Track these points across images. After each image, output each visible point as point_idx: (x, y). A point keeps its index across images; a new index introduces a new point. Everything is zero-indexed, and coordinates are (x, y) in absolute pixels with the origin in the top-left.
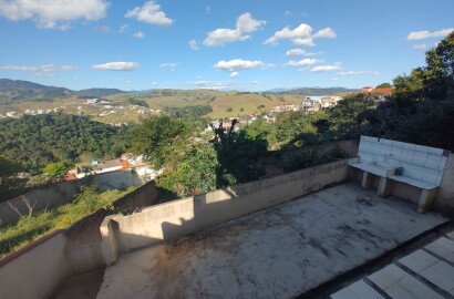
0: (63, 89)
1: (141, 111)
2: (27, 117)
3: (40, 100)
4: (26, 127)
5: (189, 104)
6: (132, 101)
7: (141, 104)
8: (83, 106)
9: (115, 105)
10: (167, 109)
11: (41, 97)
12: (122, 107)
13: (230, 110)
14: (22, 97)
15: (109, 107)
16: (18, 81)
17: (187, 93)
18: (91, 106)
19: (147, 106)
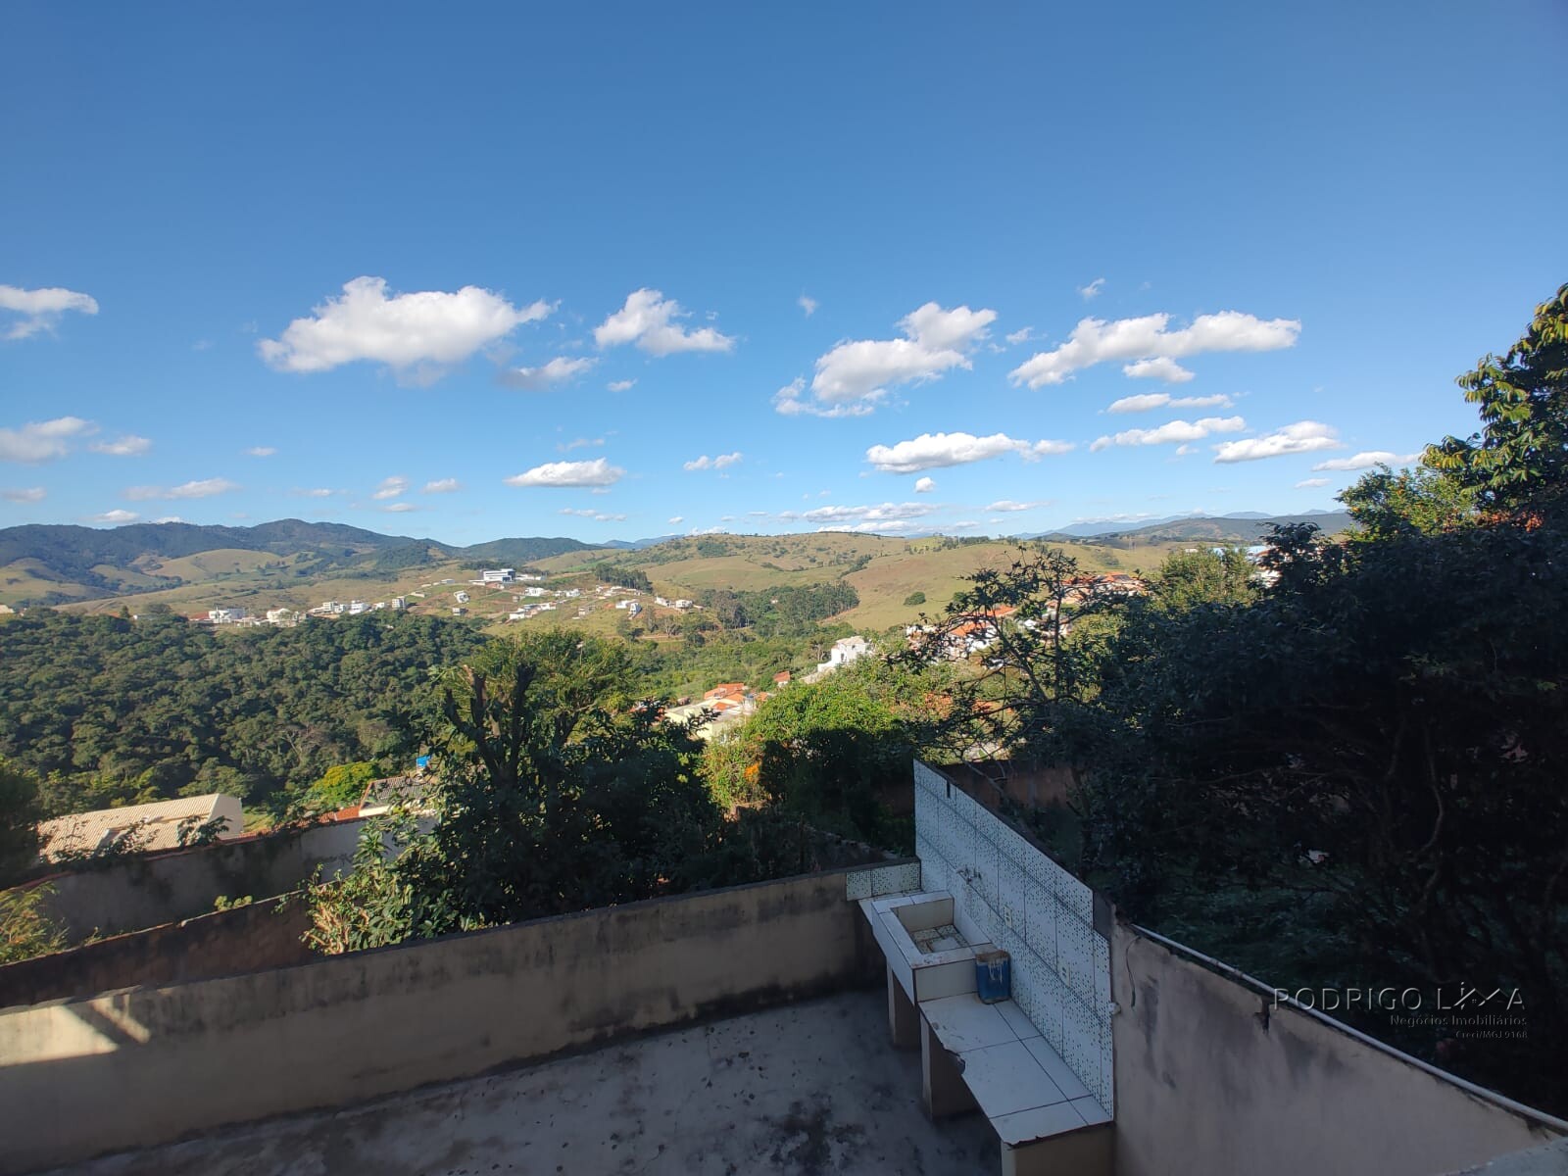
0: (428, 544)
1: (629, 604)
2: (314, 623)
3: (364, 576)
4: (307, 653)
5: (779, 581)
6: (606, 575)
7: (629, 581)
8: (471, 591)
9: (553, 586)
10: (707, 598)
11: (367, 566)
12: (574, 593)
13: (919, 599)
14: (321, 568)
15: (539, 592)
16: (322, 525)
17: (778, 547)
18: (489, 592)
19: (649, 589)
